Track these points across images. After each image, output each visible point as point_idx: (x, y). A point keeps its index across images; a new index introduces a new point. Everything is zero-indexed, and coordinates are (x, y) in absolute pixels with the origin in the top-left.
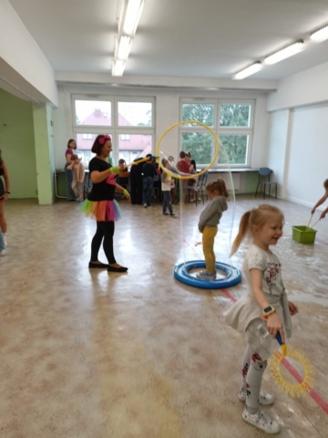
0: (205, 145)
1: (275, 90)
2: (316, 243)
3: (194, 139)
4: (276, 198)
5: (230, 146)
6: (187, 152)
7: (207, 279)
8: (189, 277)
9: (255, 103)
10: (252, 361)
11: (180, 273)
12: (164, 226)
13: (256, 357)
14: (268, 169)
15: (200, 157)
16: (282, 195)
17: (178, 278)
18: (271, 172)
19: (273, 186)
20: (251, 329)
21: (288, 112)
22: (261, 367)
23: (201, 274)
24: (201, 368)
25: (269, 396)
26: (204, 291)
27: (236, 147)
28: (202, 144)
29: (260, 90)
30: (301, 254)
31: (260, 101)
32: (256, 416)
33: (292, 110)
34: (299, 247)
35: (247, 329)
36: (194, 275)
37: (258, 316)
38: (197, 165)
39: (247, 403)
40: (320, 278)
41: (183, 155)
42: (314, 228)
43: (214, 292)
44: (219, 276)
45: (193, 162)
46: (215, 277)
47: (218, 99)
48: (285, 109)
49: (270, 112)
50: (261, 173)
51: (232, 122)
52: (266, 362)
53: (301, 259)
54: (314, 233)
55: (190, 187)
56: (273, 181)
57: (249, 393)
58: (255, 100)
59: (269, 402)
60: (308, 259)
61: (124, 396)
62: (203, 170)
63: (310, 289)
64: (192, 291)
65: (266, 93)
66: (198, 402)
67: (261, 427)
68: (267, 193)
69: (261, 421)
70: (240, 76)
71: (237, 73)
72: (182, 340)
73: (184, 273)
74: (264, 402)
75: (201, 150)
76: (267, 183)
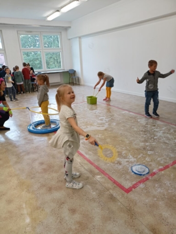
0: (40, 60)
1: (70, 27)
2: (97, 103)
3: (33, 56)
4: (79, 85)
5: (54, 59)
6: (27, 63)
7: (47, 128)
8: (37, 129)
9: (61, 34)
10: (67, 160)
11: (31, 128)
12: (20, 105)
13: (68, 158)
14: (73, 70)
15: (38, 66)
16: (82, 82)
17: (30, 131)
18: (75, 71)
19: (77, 79)
20: (65, 146)
21: (78, 39)
22: (71, 161)
23: (43, 127)
24: (45, 170)
25: (78, 174)
26: (45, 135)
27: (57, 59)
28: (38, 59)
29: (63, 27)
30: (92, 109)
31: (63, 33)
32: (72, 183)
33: (80, 38)
34: (90, 106)
35: (63, 146)
36: (39, 128)
37: (67, 139)
38: (35, 70)
39: (67, 180)
40: (100, 118)
41: (24, 64)
42: (96, 97)
43: (50, 134)
44: (53, 126)
45: (32, 69)
46: (50, 127)
47: (40, 32)
48: (76, 37)
49: (69, 39)
50: (70, 73)
51: (52, 45)
52: (73, 159)
53: (91, 111)
54: (96, 99)
55: (33, 83)
56: (77, 76)
57: (67, 175)
58: (61, 32)
59: (78, 176)
60: (94, 111)
61: (4, 195)
62: (39, 73)
63: (95, 124)
64: (38, 136)
65: (66, 29)
66: (44, 186)
67: (75, 187)
68: (75, 82)
69: (74, 185)
70: (50, 19)
71: (48, 16)
72: (34, 160)
73: (33, 128)
74: (76, 177)
75: (38, 62)
76: (74, 77)
